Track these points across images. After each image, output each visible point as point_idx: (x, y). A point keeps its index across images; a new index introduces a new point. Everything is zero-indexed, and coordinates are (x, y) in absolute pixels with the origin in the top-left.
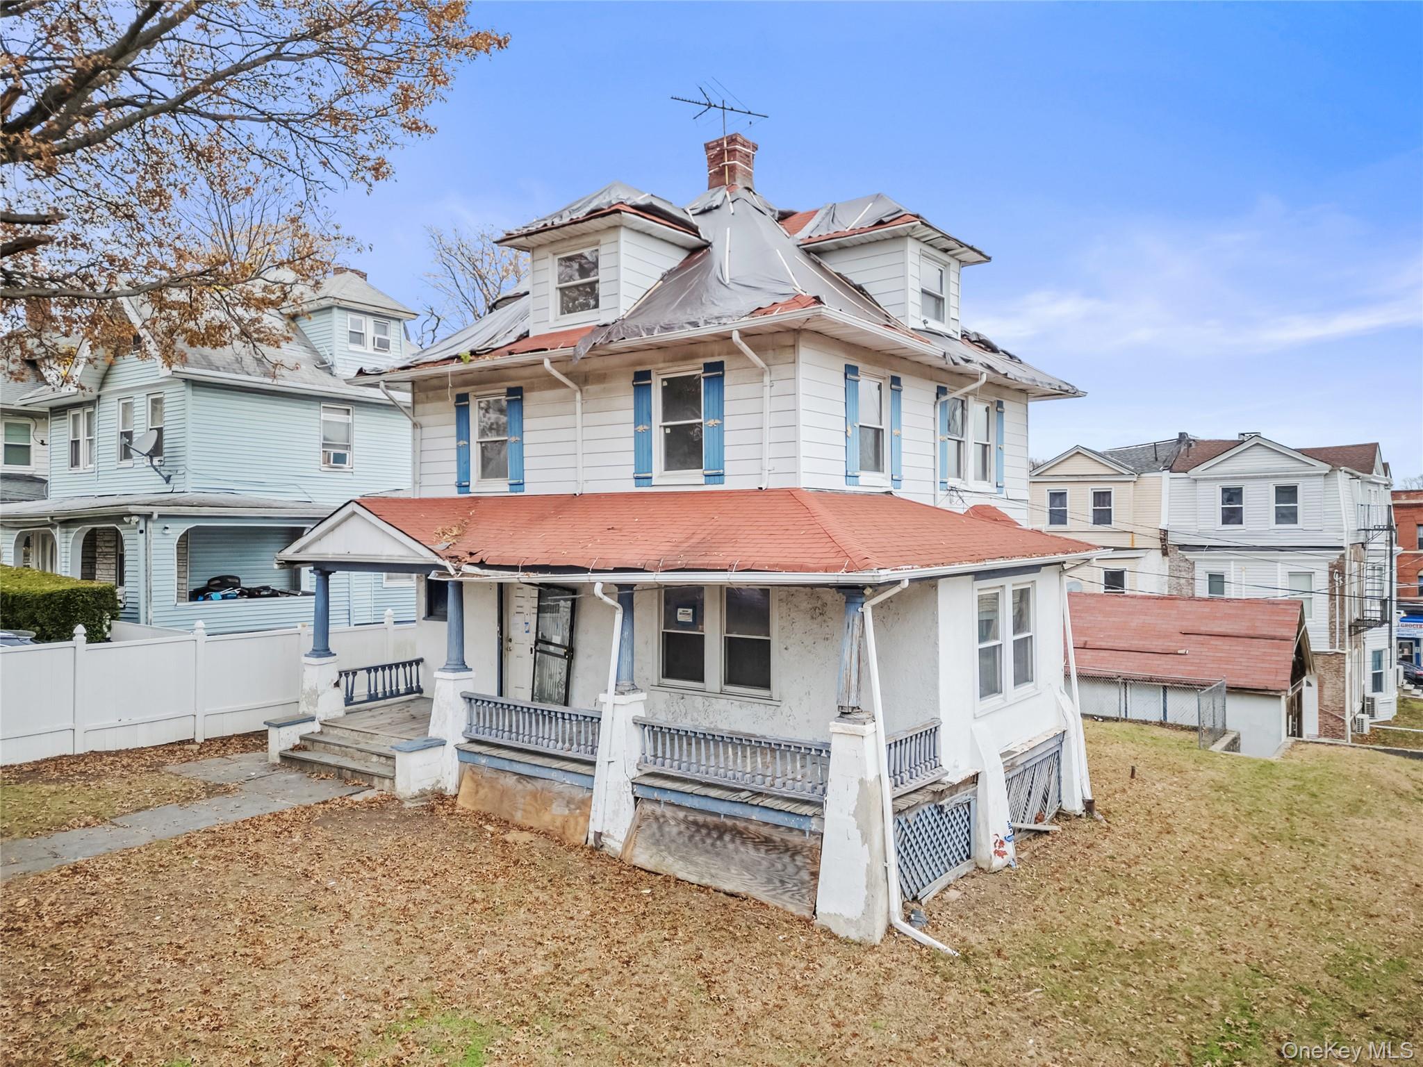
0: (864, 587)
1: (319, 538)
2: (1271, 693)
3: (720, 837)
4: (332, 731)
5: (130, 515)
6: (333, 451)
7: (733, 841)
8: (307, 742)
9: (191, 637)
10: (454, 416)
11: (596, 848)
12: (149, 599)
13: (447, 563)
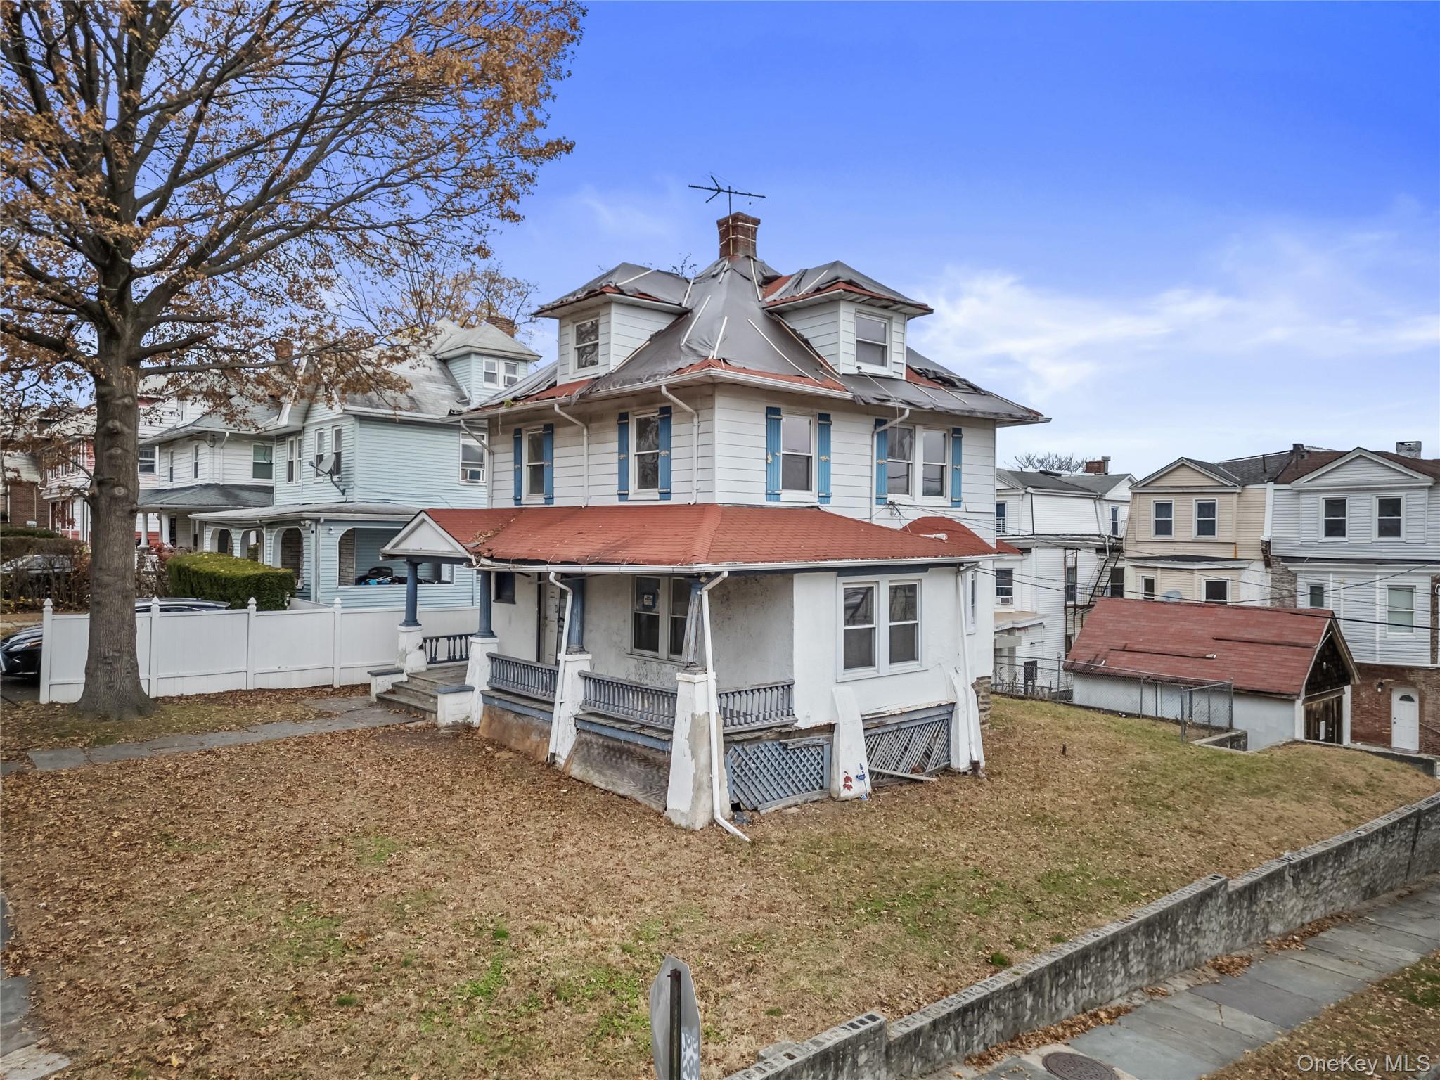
0: (699, 576)
1: (405, 538)
2: (1284, 697)
3: (620, 757)
4: (415, 681)
5: (304, 519)
6: (469, 469)
7: (627, 759)
8: (396, 688)
9: (331, 610)
10: (512, 445)
11: (551, 763)
12: (317, 583)
13: (473, 557)
